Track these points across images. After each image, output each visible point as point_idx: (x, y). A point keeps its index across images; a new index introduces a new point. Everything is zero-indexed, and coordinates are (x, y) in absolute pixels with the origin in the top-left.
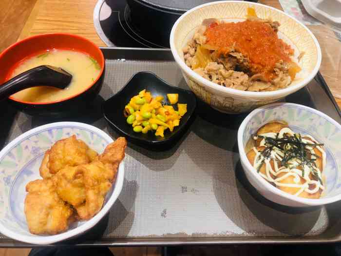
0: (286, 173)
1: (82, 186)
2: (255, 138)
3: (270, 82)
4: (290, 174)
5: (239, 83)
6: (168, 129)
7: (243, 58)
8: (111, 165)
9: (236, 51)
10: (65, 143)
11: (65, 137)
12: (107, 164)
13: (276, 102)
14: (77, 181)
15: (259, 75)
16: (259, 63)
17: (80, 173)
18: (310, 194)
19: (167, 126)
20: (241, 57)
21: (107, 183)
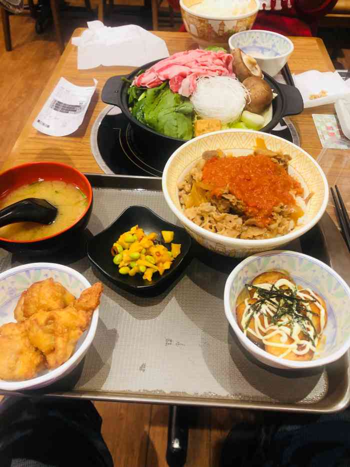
0: (274, 330)
1: (53, 332)
2: (250, 288)
3: (266, 227)
4: (278, 331)
5: (231, 228)
6: (158, 272)
7: (237, 201)
8: (84, 312)
9: (230, 193)
10: (41, 286)
11: (42, 278)
12: (81, 311)
13: (274, 249)
14: (48, 327)
15: (253, 220)
16: (256, 207)
17: (52, 319)
18: (298, 356)
19: (156, 268)
20: (233, 199)
21: (78, 331)
